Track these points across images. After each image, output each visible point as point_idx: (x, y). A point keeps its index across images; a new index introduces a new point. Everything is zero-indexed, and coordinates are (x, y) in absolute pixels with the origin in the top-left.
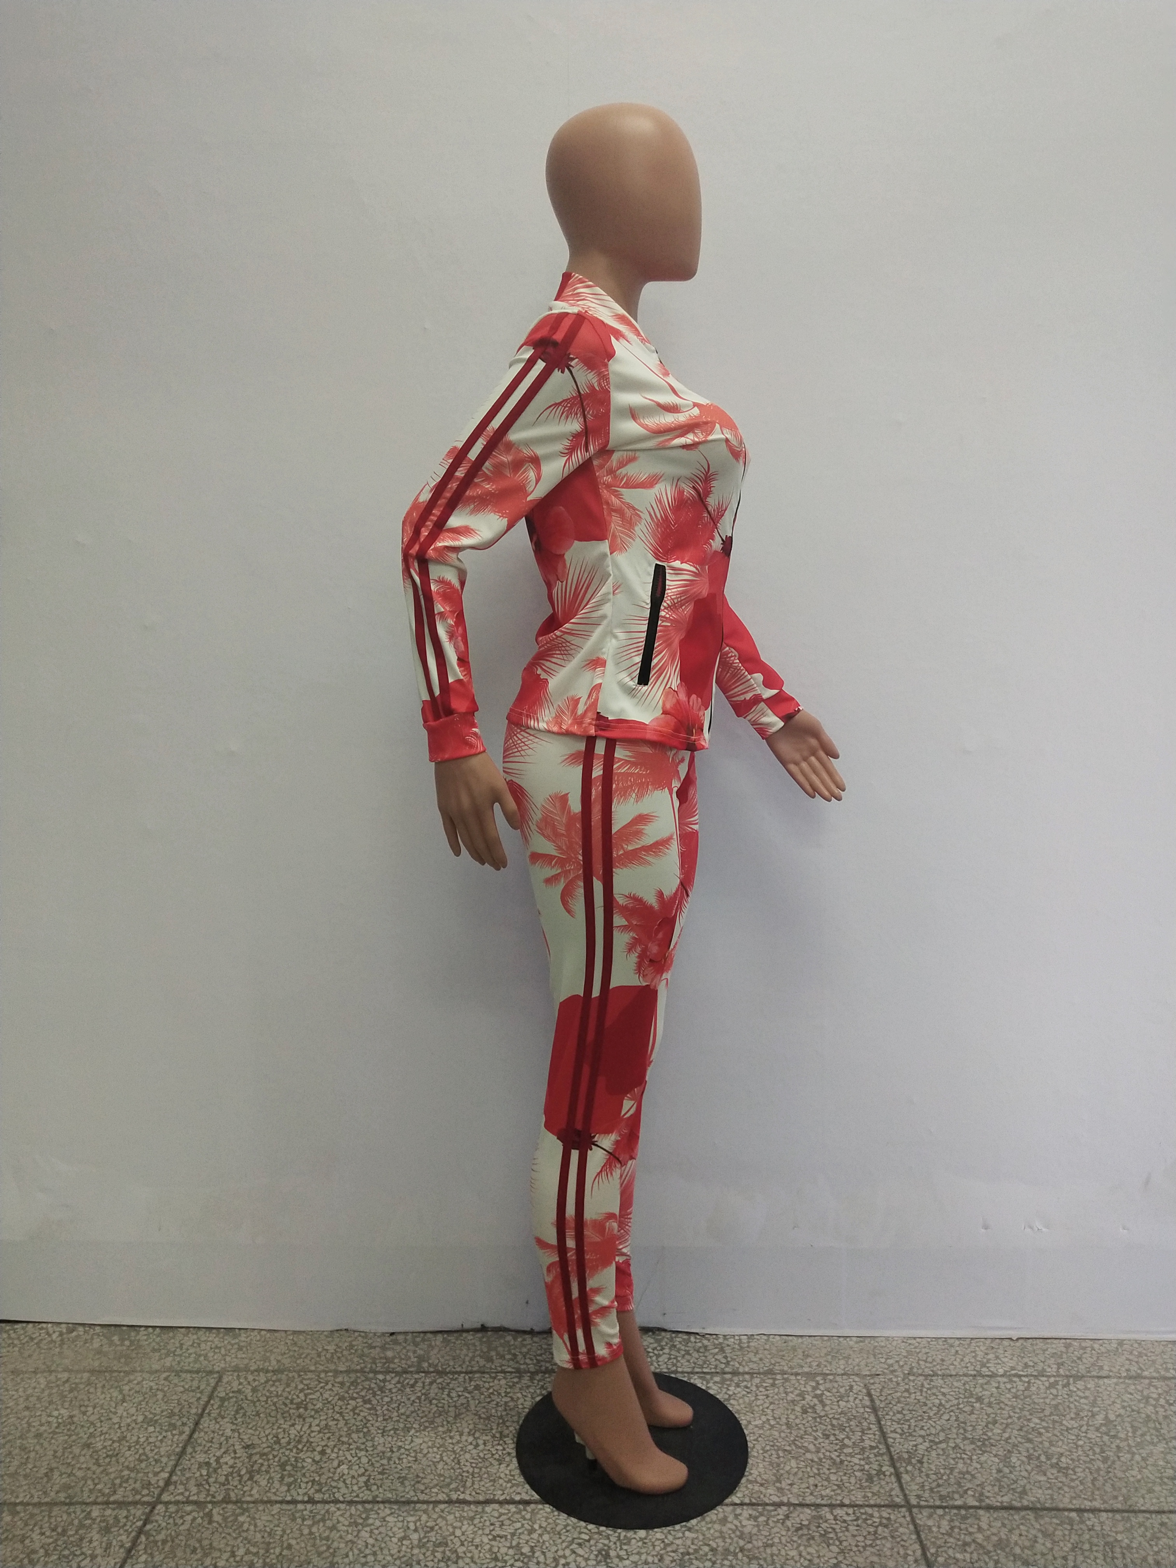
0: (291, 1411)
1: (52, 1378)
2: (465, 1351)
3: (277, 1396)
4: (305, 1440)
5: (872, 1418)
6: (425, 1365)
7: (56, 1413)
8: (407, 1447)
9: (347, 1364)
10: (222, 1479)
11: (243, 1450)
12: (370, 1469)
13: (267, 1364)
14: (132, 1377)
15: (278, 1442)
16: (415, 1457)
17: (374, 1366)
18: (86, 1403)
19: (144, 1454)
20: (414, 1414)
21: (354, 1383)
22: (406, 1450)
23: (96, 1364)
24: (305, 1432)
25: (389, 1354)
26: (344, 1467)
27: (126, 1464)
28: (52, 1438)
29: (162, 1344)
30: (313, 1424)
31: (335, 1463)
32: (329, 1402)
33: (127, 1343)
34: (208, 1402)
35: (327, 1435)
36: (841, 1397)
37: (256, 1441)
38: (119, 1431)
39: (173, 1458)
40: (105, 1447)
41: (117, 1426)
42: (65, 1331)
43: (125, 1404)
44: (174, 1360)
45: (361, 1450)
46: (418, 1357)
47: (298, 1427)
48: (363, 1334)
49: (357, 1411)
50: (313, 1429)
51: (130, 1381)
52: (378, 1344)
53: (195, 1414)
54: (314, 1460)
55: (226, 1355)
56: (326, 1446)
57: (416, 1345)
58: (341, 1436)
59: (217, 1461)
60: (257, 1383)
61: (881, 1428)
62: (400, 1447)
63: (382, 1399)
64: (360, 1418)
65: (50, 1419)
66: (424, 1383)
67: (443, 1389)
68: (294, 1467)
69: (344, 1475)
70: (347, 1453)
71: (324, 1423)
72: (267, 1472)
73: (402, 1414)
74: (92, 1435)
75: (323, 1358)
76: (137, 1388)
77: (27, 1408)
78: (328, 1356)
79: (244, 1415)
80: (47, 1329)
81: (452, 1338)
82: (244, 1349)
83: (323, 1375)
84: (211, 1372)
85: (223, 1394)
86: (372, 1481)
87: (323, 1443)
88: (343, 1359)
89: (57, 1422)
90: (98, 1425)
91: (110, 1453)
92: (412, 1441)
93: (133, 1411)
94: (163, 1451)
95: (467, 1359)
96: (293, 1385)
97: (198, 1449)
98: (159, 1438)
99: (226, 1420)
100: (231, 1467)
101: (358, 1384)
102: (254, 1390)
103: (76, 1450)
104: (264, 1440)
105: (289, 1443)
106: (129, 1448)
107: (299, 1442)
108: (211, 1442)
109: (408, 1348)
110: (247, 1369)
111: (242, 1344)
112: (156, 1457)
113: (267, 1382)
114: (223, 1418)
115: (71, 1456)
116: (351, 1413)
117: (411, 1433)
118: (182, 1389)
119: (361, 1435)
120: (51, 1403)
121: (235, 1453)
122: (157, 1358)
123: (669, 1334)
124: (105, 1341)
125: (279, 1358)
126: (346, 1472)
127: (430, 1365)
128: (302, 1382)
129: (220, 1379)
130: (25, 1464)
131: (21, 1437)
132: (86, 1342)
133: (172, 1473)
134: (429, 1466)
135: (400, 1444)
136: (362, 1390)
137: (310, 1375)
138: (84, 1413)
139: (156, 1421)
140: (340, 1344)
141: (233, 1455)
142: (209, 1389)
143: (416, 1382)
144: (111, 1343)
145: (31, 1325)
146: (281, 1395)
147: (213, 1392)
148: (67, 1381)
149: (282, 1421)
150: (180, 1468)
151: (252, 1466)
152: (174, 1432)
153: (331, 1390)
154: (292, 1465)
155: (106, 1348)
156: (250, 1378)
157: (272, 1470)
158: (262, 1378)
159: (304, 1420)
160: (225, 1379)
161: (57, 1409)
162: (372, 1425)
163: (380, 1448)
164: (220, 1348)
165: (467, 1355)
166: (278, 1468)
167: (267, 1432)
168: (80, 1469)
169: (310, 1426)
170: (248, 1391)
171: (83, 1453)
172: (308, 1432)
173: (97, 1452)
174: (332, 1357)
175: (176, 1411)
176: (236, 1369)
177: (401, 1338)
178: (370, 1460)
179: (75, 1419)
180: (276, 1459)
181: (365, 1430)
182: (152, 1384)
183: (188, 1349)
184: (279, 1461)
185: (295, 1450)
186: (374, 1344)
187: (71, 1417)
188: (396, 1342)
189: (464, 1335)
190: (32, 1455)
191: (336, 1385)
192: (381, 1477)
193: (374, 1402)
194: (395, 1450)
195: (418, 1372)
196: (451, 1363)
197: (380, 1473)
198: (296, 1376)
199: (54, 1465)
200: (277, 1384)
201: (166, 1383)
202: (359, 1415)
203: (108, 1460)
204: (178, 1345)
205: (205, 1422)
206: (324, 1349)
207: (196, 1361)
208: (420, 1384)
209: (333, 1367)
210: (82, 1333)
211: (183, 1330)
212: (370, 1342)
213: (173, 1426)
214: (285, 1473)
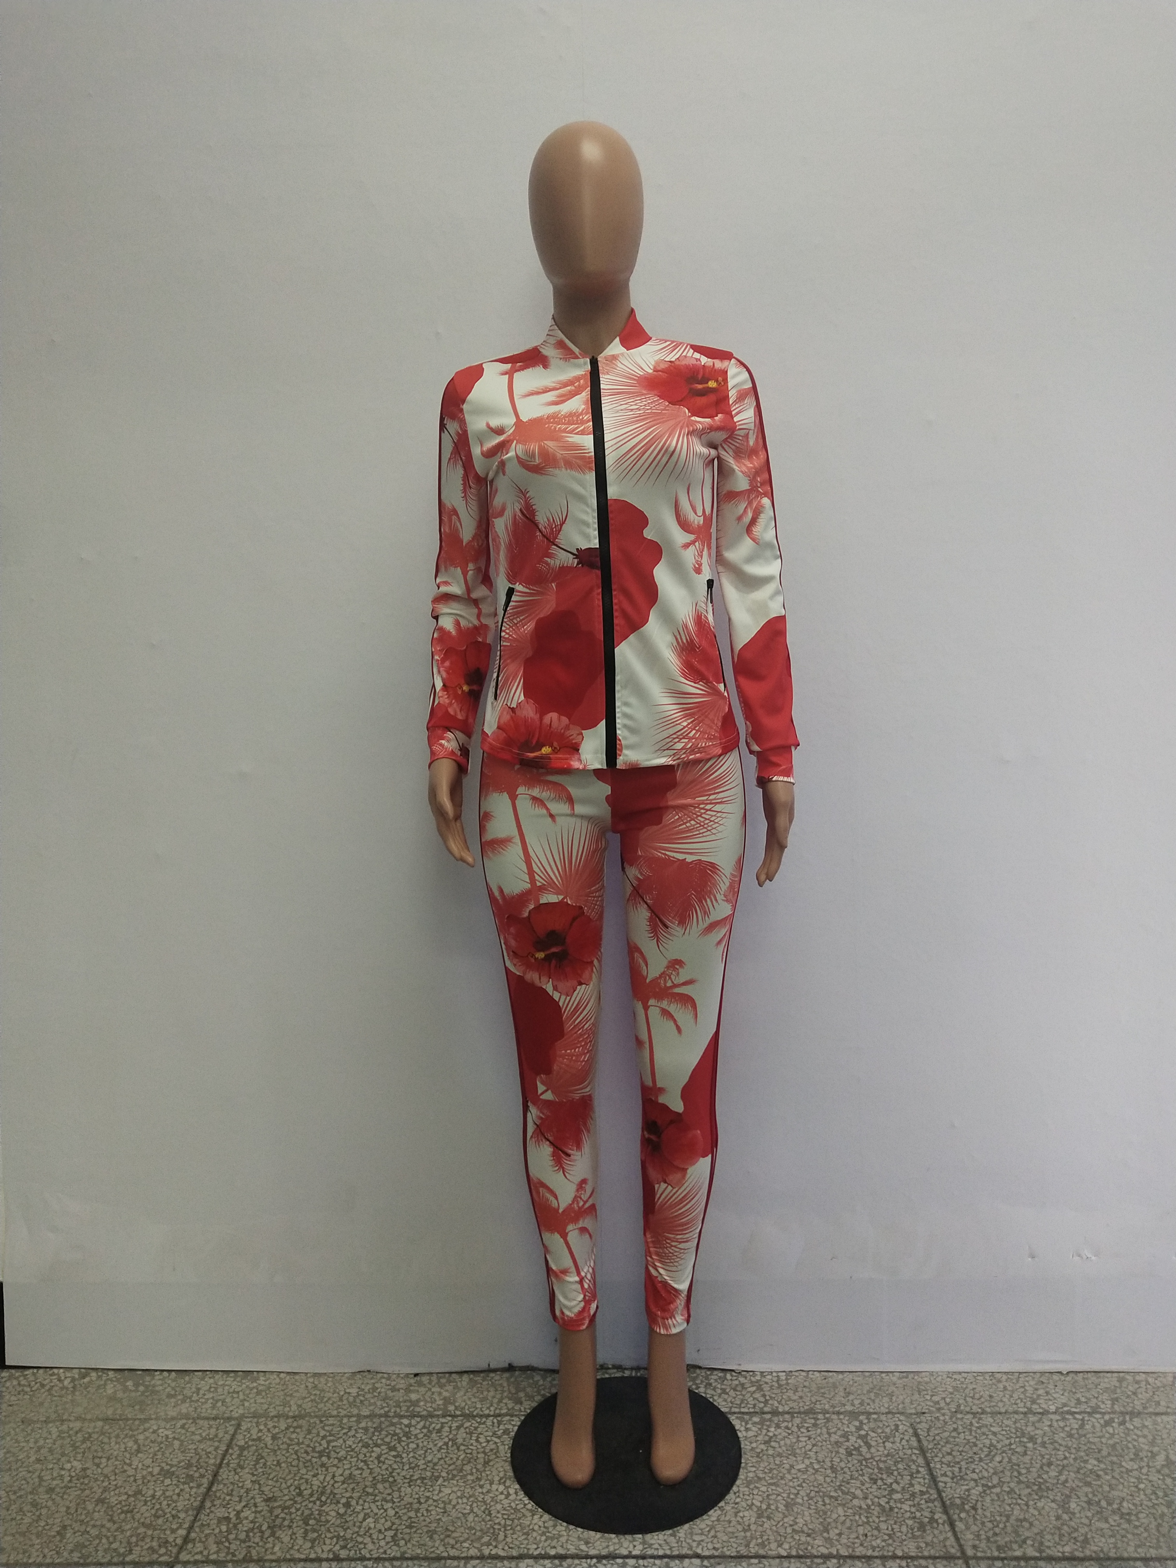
0: (314, 1460)
1: (65, 1427)
2: (492, 1393)
3: (298, 1444)
4: (329, 1491)
5: (921, 1461)
6: (451, 1408)
7: (68, 1466)
8: (435, 1498)
9: (372, 1408)
10: (243, 1536)
11: (263, 1504)
12: (397, 1522)
13: (287, 1409)
14: (147, 1425)
15: (300, 1494)
16: (444, 1508)
17: (398, 1410)
18: (100, 1454)
19: (161, 1509)
20: (442, 1462)
21: (379, 1429)
22: (435, 1501)
23: (110, 1412)
24: (328, 1482)
25: (414, 1397)
26: (370, 1520)
27: (142, 1520)
28: (64, 1493)
29: (178, 1389)
30: (337, 1475)
31: (361, 1516)
32: (353, 1450)
33: (141, 1388)
34: (227, 1451)
35: (352, 1486)
36: (887, 1438)
37: (279, 1494)
38: (134, 1484)
39: (190, 1513)
40: (120, 1502)
41: (132, 1479)
42: (77, 1376)
43: (139, 1455)
44: (191, 1406)
45: (387, 1501)
46: (445, 1399)
47: (321, 1478)
48: (385, 1375)
49: (382, 1459)
50: (336, 1479)
51: (145, 1430)
52: (401, 1386)
53: (214, 1465)
54: (338, 1513)
55: (245, 1400)
56: (351, 1497)
57: (442, 1386)
58: (366, 1487)
59: (238, 1513)
60: (277, 1430)
61: (930, 1471)
62: (428, 1497)
63: (408, 1445)
64: (384, 1467)
65: (63, 1472)
66: (450, 1427)
67: (471, 1433)
68: (318, 1521)
69: (370, 1528)
70: (373, 1506)
71: (347, 1472)
72: (290, 1527)
73: (429, 1462)
74: (105, 1490)
75: (345, 1402)
76: (153, 1437)
77: (38, 1461)
78: (351, 1399)
79: (265, 1464)
80: (58, 1374)
81: (478, 1379)
82: (264, 1394)
83: (345, 1420)
84: (229, 1419)
85: (242, 1443)
86: (400, 1536)
87: (348, 1495)
88: (366, 1403)
89: (70, 1476)
90: (113, 1478)
91: (125, 1509)
92: (440, 1491)
93: (148, 1462)
94: (180, 1505)
95: (495, 1401)
96: (314, 1431)
97: (217, 1502)
98: (177, 1491)
99: (247, 1470)
100: (252, 1522)
101: (382, 1430)
102: (274, 1438)
103: (90, 1506)
104: (286, 1491)
105: (311, 1495)
106: (146, 1502)
107: (322, 1493)
108: (231, 1495)
109: (433, 1390)
110: (265, 1415)
111: (260, 1388)
112: (174, 1512)
113: (287, 1429)
114: (242, 1468)
115: (85, 1512)
116: (376, 1462)
117: (439, 1483)
118: (198, 1438)
119: (387, 1485)
120: (63, 1454)
121: (255, 1505)
122: (173, 1404)
123: (703, 1371)
124: (119, 1387)
125: (299, 1402)
126: (372, 1525)
127: (456, 1408)
128: (323, 1428)
129: (239, 1426)
130: (37, 1521)
131: (31, 1493)
132: (99, 1387)
133: (190, 1529)
134: (459, 1518)
135: (428, 1494)
136: (387, 1436)
137: (331, 1421)
138: (98, 1466)
139: (173, 1473)
140: (363, 1387)
141: (254, 1509)
142: (228, 1437)
143: (442, 1427)
144: (126, 1389)
145: (41, 1371)
146: (303, 1443)
147: (232, 1440)
148: (80, 1430)
149: (303, 1471)
150: (199, 1523)
151: (274, 1521)
152: (191, 1485)
153: (354, 1436)
154: (315, 1519)
155: (120, 1395)
156: (270, 1424)
157: (295, 1525)
158: (283, 1424)
159: (327, 1470)
160: (244, 1427)
161: (69, 1462)
162: (398, 1474)
163: (407, 1499)
164: (238, 1392)
165: (494, 1397)
166: (301, 1523)
167: (289, 1484)
168: (94, 1526)
169: (334, 1476)
170: (269, 1440)
171: (97, 1509)
172: (332, 1482)
173: (112, 1507)
174: (355, 1401)
175: (194, 1461)
176: (255, 1415)
177: (425, 1379)
178: (397, 1513)
179: (89, 1472)
180: (299, 1513)
181: (391, 1479)
182: (166, 1432)
183: (204, 1395)
184: (302, 1514)
185: (318, 1503)
186: (397, 1387)
187: (84, 1470)
188: (420, 1384)
189: (492, 1375)
190: (44, 1511)
191: (361, 1431)
192: (408, 1531)
193: (400, 1449)
194: (422, 1500)
195: (444, 1416)
196: (479, 1406)
197: (407, 1527)
198: (318, 1422)
199: (68, 1522)
200: (298, 1430)
201: (183, 1431)
202: (384, 1463)
203: (123, 1515)
204: (194, 1390)
205: (224, 1473)
206: (346, 1393)
207: (214, 1407)
208: (447, 1429)
209: (355, 1411)
210: (94, 1379)
211: (200, 1373)
212: (393, 1383)
213: (191, 1478)
214: (309, 1528)
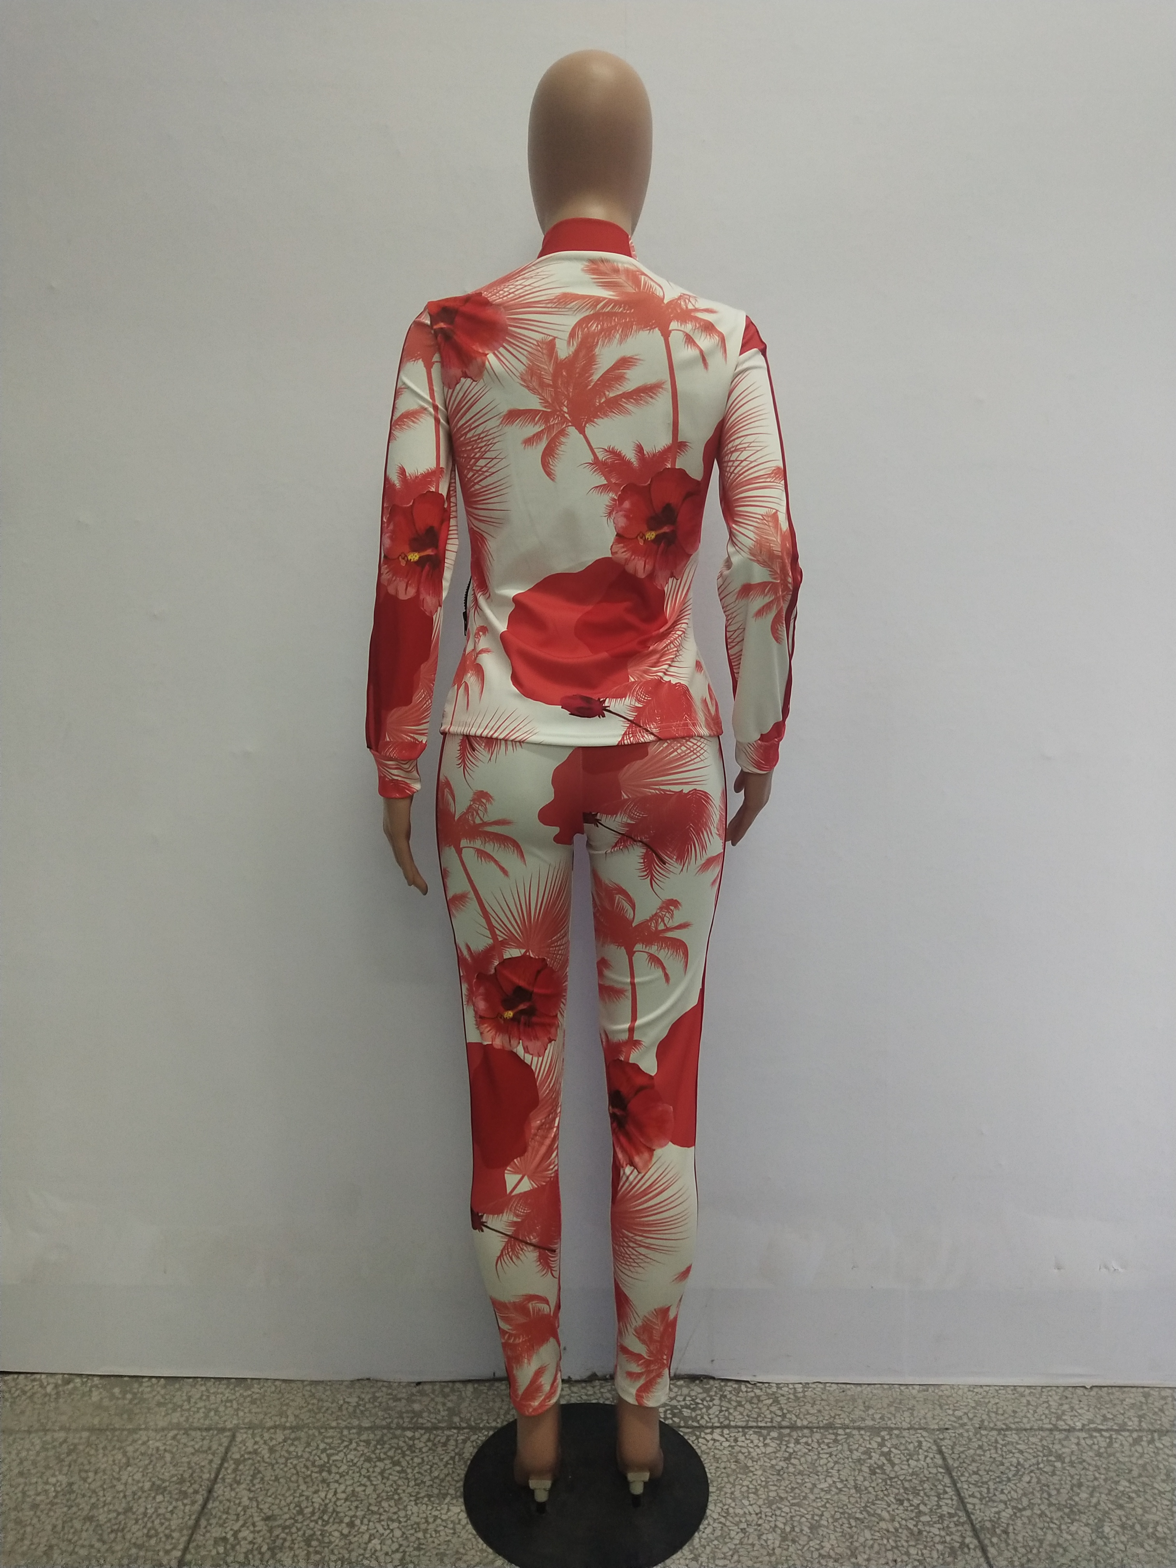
0: (314, 1475)
1: (48, 1438)
2: (498, 1405)
3: (297, 1457)
4: (330, 1510)
5: (947, 1480)
6: (456, 1419)
7: (53, 1480)
8: (444, 1517)
9: (372, 1419)
10: (241, 1558)
11: (262, 1523)
12: (405, 1543)
13: (283, 1420)
14: (136, 1436)
15: (301, 1512)
16: (454, 1529)
17: (401, 1422)
18: (87, 1467)
19: (153, 1528)
20: (449, 1478)
21: (381, 1442)
22: (443, 1520)
23: (96, 1421)
24: (330, 1500)
25: (417, 1407)
26: (376, 1542)
27: (133, 1541)
28: (50, 1510)
29: (167, 1397)
30: (338, 1491)
31: (366, 1537)
32: (355, 1465)
33: (129, 1396)
34: (221, 1465)
35: (355, 1504)
36: (911, 1456)
37: (277, 1512)
38: (123, 1500)
39: (185, 1532)
40: (110, 1520)
41: (122, 1495)
42: (60, 1382)
43: (129, 1468)
44: (182, 1416)
45: (393, 1521)
46: (449, 1409)
47: (323, 1495)
48: (385, 1384)
49: (386, 1475)
50: (339, 1496)
51: (134, 1441)
52: (404, 1395)
53: (208, 1480)
54: (342, 1534)
55: (238, 1409)
56: (355, 1516)
57: (445, 1396)
58: (370, 1504)
59: (235, 1534)
60: (274, 1442)
61: (958, 1492)
62: (436, 1518)
63: (412, 1459)
64: (389, 1483)
65: (47, 1487)
66: (457, 1441)
68: (321, 1542)
69: (376, 1551)
70: (378, 1526)
71: (350, 1489)
72: (291, 1549)
73: (436, 1478)
74: (94, 1506)
75: (344, 1412)
76: (143, 1449)
77: (21, 1474)
78: (351, 1409)
79: (262, 1479)
80: (40, 1380)
81: (484, 1388)
82: (258, 1402)
83: (345, 1432)
84: (223, 1430)
85: (237, 1456)
86: (408, 1559)
87: (351, 1513)
88: (367, 1413)
89: (55, 1491)
90: (101, 1493)
91: (116, 1527)
92: (448, 1510)
93: (138, 1476)
94: (174, 1524)
95: (502, 1412)
96: (314, 1444)
97: (213, 1521)
98: (170, 1508)
99: (243, 1486)
100: (251, 1542)
101: (385, 1443)
102: (272, 1450)
103: (77, 1524)
104: (286, 1509)
105: (313, 1513)
106: (137, 1521)
107: (324, 1512)
108: (227, 1513)
109: (437, 1399)
110: (261, 1426)
111: (255, 1396)
112: (167, 1532)
113: (285, 1441)
114: (239, 1483)
115: (72, 1531)
116: (380, 1477)
117: (446, 1501)
118: (190, 1450)
119: (392, 1503)
120: (47, 1467)
121: (254, 1525)
122: (163, 1414)
123: (717, 1382)
124: (105, 1394)
125: (297, 1412)
126: (378, 1547)
127: (462, 1419)
128: (322, 1441)
129: (234, 1437)
130: (22, 1540)
131: (15, 1509)
132: (83, 1395)
133: (185, 1550)
134: (470, 1540)
135: (437, 1513)
136: (390, 1449)
137: (331, 1433)
138: (85, 1480)
139: (165, 1489)
140: (363, 1396)
141: (252, 1528)
142: (222, 1449)
143: (448, 1439)
144: (112, 1397)
145: (22, 1377)
146: (302, 1456)
147: (226, 1453)
148: (65, 1441)
149: (303, 1487)
150: (195, 1544)
151: (274, 1541)
152: (185, 1501)
153: (355, 1449)
154: (318, 1540)
155: (106, 1402)
156: (266, 1436)
157: (296, 1546)
158: (280, 1436)
159: (328, 1485)
160: (239, 1439)
161: (54, 1475)
162: (404, 1491)
163: (414, 1519)
164: (231, 1401)
165: (501, 1408)
166: (302, 1544)
167: (288, 1500)
168: (83, 1546)
169: (335, 1493)
170: (265, 1453)
171: (85, 1528)
172: (334, 1500)
173: (101, 1526)
174: (355, 1411)
175: (186, 1475)
176: (251, 1427)
177: (428, 1388)
178: (404, 1533)
179: (75, 1487)
180: (300, 1533)
181: (396, 1497)
182: (158, 1444)
183: (196, 1403)
184: (304, 1534)
185: (320, 1522)
186: (399, 1396)
187: (71, 1484)
188: (423, 1393)
189: (497, 1384)
190: (29, 1529)
191: (362, 1444)
192: (416, 1553)
193: (404, 1464)
194: (431, 1520)
195: (449, 1428)
196: (485, 1417)
197: (415, 1549)
198: (317, 1434)
199: (54, 1542)
200: (296, 1443)
201: (175, 1443)
202: (388, 1479)
203: (112, 1536)
204: (185, 1398)
205: (219, 1489)
206: (345, 1402)
207: (206, 1416)
208: (452, 1442)
209: (356, 1422)
210: (79, 1385)
211: (191, 1380)
212: (395, 1392)
213: (184, 1494)
214: (311, 1549)
